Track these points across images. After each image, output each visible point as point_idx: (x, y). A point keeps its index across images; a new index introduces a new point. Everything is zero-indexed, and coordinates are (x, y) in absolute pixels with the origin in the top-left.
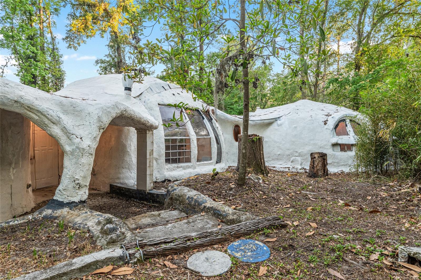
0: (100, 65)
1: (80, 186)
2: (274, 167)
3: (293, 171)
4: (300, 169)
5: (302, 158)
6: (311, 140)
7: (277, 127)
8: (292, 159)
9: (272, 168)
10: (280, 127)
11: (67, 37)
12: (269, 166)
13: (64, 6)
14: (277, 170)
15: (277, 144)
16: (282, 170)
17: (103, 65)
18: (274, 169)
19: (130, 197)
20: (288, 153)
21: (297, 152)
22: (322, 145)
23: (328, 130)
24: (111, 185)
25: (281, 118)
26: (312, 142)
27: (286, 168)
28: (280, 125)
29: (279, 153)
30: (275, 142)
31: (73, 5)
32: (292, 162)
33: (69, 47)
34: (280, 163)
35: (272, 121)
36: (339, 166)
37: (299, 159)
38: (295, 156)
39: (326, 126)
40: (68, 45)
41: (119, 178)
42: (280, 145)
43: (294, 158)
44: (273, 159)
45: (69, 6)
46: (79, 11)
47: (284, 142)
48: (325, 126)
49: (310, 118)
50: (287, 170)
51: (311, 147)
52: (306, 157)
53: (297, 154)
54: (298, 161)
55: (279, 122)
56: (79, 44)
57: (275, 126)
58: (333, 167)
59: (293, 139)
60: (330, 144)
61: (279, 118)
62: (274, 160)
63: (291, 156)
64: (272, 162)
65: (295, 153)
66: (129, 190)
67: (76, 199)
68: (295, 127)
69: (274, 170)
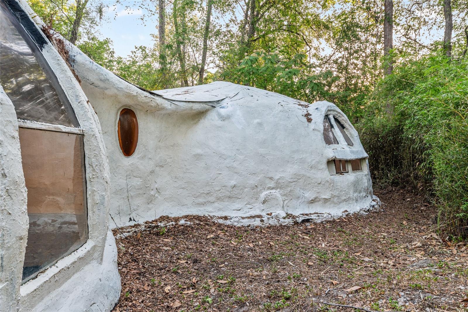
2: (226, 218)
3: (272, 223)
4: (284, 218)
5: (281, 192)
6: (294, 152)
7: (219, 123)
8: (263, 195)
9: (221, 221)
10: (226, 123)
12: (211, 215)
14: (235, 224)
15: (227, 161)
16: (246, 222)
18: (228, 222)
20: (253, 181)
21: (271, 178)
22: (313, 163)
23: (316, 132)
25: (224, 103)
26: (296, 156)
27: (253, 217)
29: (233, 183)
30: (221, 156)
32: (264, 202)
34: (237, 206)
35: (207, 106)
36: (340, 202)
37: (276, 193)
38: (269, 188)
39: (312, 126)
42: (235, 165)
43: (267, 192)
44: (219, 199)
47: (242, 157)
48: (309, 124)
49: (281, 108)
50: (257, 222)
51: (296, 167)
52: (289, 189)
53: (272, 184)
54: (275, 199)
55: (220, 111)
58: (332, 205)
59: (262, 151)
60: (325, 161)
61: (218, 102)
62: (222, 200)
63: (260, 188)
64: (216, 204)
65: (267, 181)
68: (260, 124)
69: (228, 226)
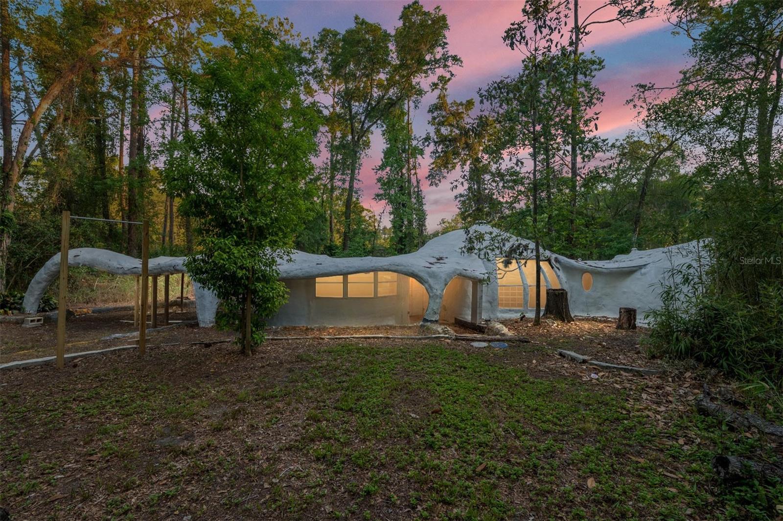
0: (459, 199)
1: (435, 313)
7: (639, 277)
10: (643, 276)
11: (429, 176)
13: (428, 146)
17: (462, 199)
19: (467, 328)
24: (456, 319)
28: (645, 274)
31: (436, 143)
33: (431, 185)
35: (635, 269)
40: (430, 182)
41: (461, 314)
45: (432, 144)
46: (441, 147)
55: (643, 271)
56: (440, 181)
57: (637, 275)
61: (645, 265)
66: (466, 322)
67: (434, 319)
